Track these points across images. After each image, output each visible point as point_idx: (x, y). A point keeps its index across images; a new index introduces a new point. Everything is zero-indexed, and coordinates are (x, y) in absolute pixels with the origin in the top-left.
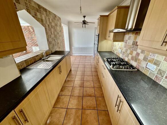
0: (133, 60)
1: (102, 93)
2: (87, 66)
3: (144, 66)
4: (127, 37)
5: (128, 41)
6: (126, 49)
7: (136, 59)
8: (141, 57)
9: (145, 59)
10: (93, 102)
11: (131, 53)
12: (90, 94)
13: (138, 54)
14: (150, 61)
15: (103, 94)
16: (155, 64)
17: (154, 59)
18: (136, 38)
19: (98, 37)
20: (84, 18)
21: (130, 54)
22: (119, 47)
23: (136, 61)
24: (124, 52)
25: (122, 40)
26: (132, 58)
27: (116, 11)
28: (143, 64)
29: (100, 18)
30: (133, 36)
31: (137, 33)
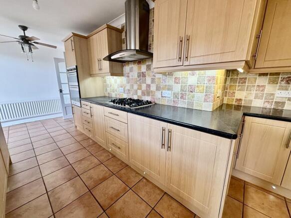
0: (145, 95)
1: (120, 162)
2: (61, 138)
3: (160, 96)
4: (127, 69)
5: (131, 74)
6: (131, 85)
7: (148, 93)
8: (153, 88)
9: (158, 88)
10: (116, 184)
11: (140, 88)
12: (101, 177)
13: (149, 86)
14: (163, 89)
15: (123, 162)
16: (169, 89)
17: (166, 85)
18: (140, 68)
19: (77, 72)
20: (24, 30)
21: (138, 89)
22: (118, 85)
23: (148, 95)
24: (129, 90)
25: (121, 74)
26: (142, 93)
27: (105, 32)
28: (158, 95)
29: (72, 38)
30: (135, 67)
31: (139, 62)
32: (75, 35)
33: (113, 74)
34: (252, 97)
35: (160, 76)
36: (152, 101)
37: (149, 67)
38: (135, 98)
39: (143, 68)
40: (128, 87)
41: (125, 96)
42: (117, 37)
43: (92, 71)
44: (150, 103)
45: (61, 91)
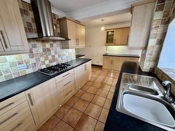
0: (52, 62)
6: (36, 59)
8: (56, 56)
9: (59, 56)
26: (49, 62)
28: (60, 59)
31: (43, 41)
37: (52, 45)
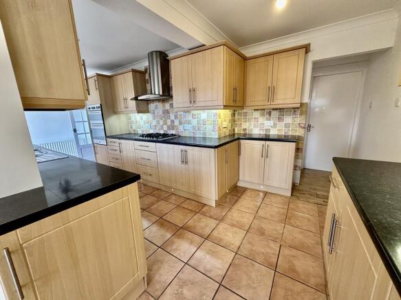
4: (152, 106)
5: (156, 111)
8: (177, 123)
13: (173, 121)
14: (185, 123)
16: (189, 124)
17: (186, 120)
18: (164, 106)
19: (102, 110)
22: (144, 121)
23: (173, 129)
24: (155, 126)
25: (147, 111)
26: (168, 128)
27: (130, 74)
28: (181, 128)
29: (96, 78)
30: (160, 105)
31: (163, 101)
32: (98, 75)
33: (139, 112)
34: (252, 127)
35: (182, 113)
36: (177, 133)
37: (172, 105)
38: (162, 132)
39: (167, 106)
40: (154, 123)
41: (151, 132)
42: (141, 79)
43: (117, 108)
44: (175, 135)
45: (75, 131)
